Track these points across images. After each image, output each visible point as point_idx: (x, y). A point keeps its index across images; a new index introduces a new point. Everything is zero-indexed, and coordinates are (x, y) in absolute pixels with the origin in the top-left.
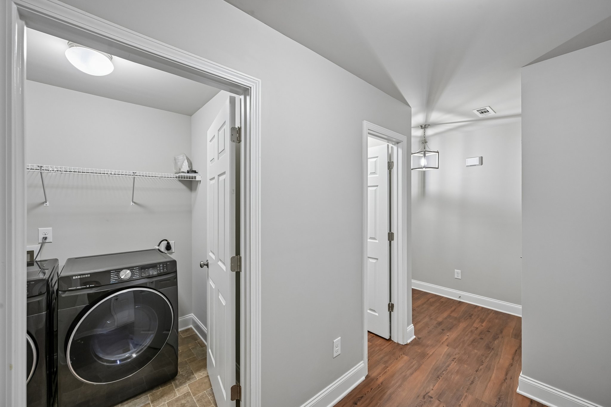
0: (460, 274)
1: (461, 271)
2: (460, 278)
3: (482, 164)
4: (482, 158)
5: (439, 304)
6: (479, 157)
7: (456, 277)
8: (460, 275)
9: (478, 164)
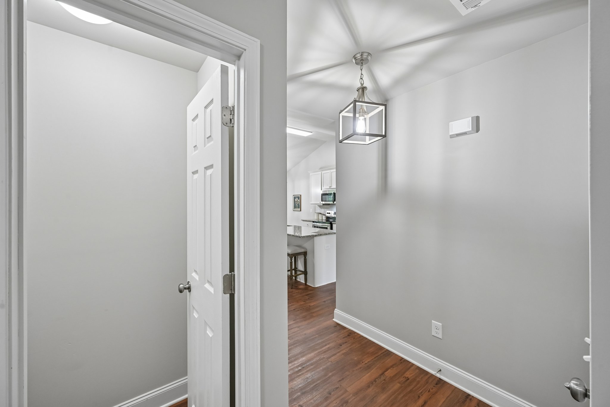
0: (441, 328)
1: (442, 325)
2: (440, 336)
3: (478, 130)
4: (478, 118)
5: (399, 385)
6: (472, 118)
7: (434, 333)
8: (440, 332)
9: (471, 129)
